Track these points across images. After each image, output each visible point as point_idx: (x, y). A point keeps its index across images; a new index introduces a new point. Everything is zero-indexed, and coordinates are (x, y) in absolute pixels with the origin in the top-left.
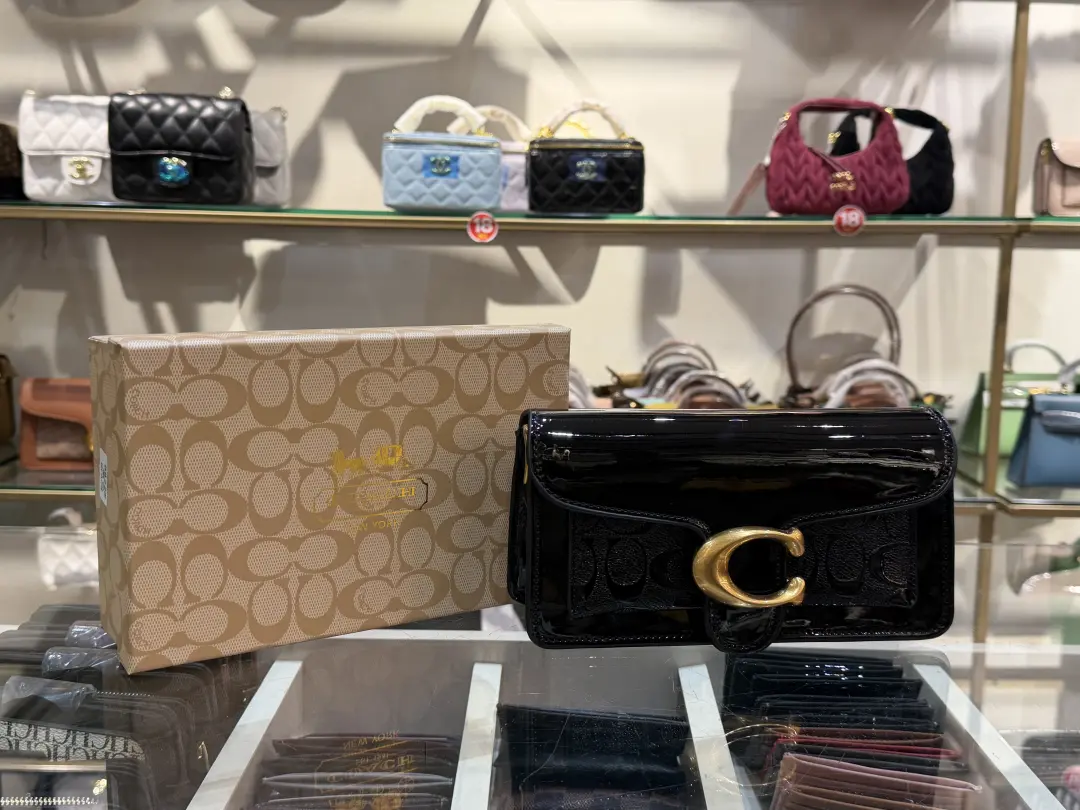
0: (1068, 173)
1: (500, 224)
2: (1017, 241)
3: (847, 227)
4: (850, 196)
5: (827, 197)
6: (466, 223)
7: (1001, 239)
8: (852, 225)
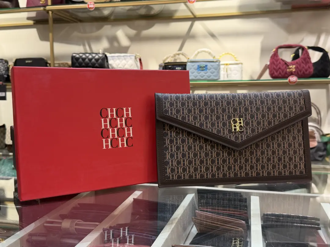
3: (292, 82)
4: (294, 73)
5: (286, 73)
8: (294, 82)
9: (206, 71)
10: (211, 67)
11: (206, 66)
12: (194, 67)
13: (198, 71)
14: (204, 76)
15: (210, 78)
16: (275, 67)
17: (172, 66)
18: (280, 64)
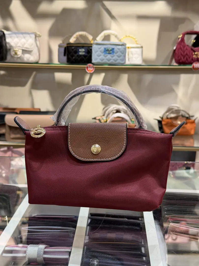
1: (95, 67)
6: (85, 67)
9: (113, 54)
10: (118, 50)
11: (113, 49)
12: (101, 49)
13: (105, 54)
14: (110, 59)
15: (117, 62)
16: (182, 53)
17: (75, 47)
18: (187, 51)
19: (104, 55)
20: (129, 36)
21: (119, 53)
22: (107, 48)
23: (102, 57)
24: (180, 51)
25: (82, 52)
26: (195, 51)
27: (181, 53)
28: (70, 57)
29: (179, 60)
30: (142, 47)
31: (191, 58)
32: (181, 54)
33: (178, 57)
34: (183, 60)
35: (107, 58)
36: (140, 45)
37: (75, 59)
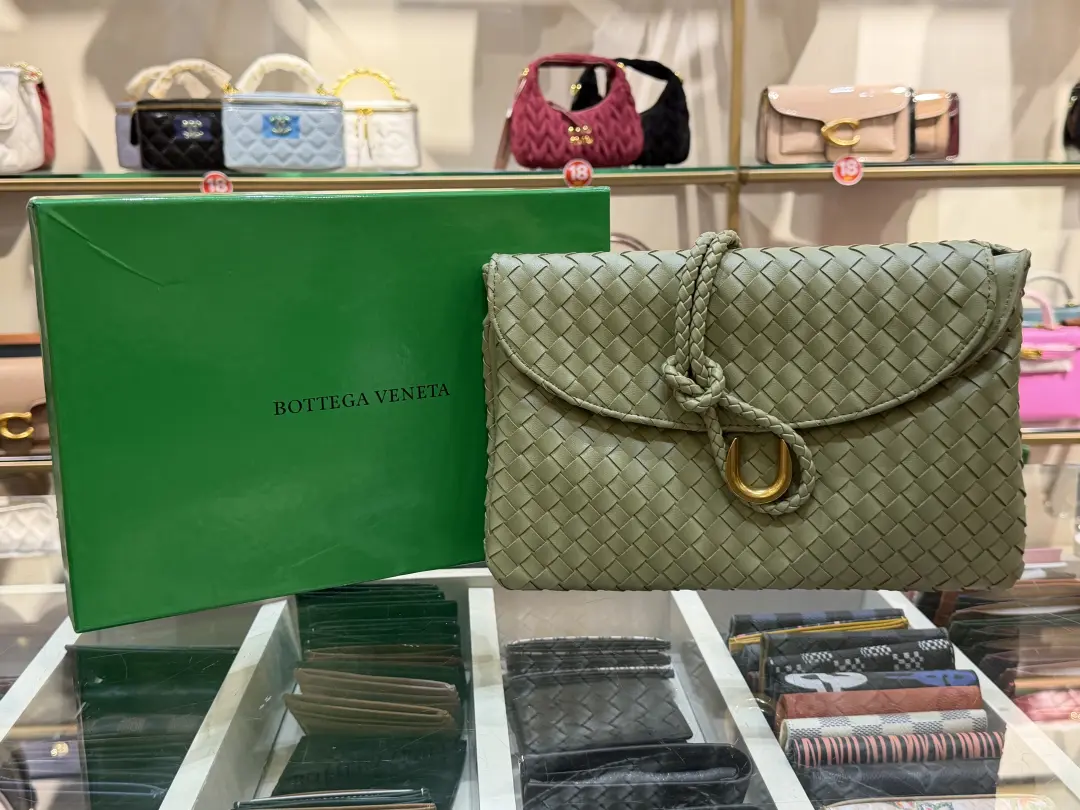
0: (785, 122)
1: (237, 183)
2: (744, 188)
3: (577, 180)
4: (580, 150)
5: (565, 149)
6: (199, 183)
7: (729, 189)
8: (582, 179)
9: (297, 137)
10: (312, 123)
11: (295, 119)
13: (268, 136)
15: (311, 164)
16: (532, 128)
17: (166, 114)
18: (547, 121)
19: (264, 142)
20: (367, 72)
21: (318, 135)
22: (274, 116)
23: (258, 146)
24: (526, 121)
25: (192, 129)
26: (577, 123)
27: (528, 127)
28: (152, 147)
29: (525, 153)
30: (414, 110)
31: (562, 147)
32: (530, 133)
33: (521, 144)
34: (537, 152)
35: (275, 149)
36: (408, 100)
37: (166, 156)
